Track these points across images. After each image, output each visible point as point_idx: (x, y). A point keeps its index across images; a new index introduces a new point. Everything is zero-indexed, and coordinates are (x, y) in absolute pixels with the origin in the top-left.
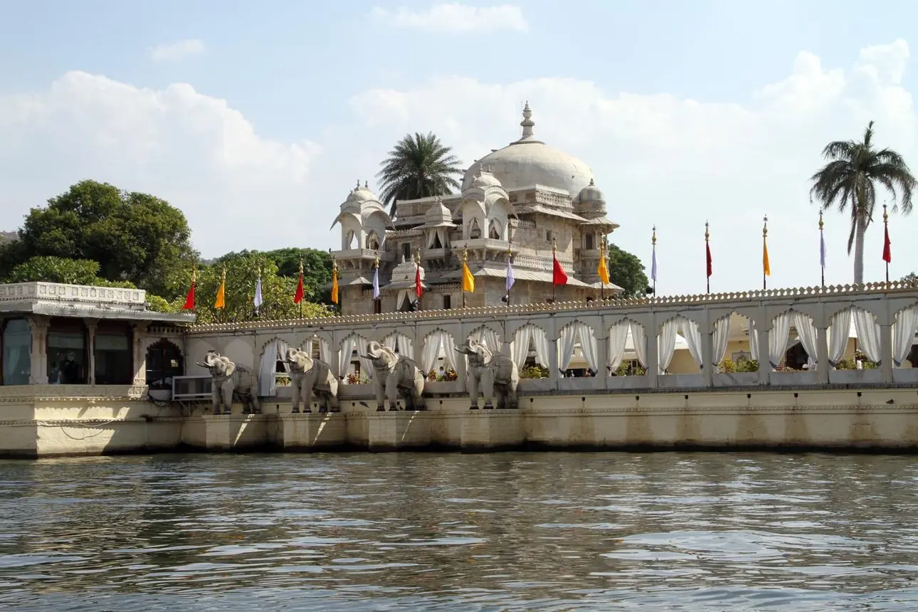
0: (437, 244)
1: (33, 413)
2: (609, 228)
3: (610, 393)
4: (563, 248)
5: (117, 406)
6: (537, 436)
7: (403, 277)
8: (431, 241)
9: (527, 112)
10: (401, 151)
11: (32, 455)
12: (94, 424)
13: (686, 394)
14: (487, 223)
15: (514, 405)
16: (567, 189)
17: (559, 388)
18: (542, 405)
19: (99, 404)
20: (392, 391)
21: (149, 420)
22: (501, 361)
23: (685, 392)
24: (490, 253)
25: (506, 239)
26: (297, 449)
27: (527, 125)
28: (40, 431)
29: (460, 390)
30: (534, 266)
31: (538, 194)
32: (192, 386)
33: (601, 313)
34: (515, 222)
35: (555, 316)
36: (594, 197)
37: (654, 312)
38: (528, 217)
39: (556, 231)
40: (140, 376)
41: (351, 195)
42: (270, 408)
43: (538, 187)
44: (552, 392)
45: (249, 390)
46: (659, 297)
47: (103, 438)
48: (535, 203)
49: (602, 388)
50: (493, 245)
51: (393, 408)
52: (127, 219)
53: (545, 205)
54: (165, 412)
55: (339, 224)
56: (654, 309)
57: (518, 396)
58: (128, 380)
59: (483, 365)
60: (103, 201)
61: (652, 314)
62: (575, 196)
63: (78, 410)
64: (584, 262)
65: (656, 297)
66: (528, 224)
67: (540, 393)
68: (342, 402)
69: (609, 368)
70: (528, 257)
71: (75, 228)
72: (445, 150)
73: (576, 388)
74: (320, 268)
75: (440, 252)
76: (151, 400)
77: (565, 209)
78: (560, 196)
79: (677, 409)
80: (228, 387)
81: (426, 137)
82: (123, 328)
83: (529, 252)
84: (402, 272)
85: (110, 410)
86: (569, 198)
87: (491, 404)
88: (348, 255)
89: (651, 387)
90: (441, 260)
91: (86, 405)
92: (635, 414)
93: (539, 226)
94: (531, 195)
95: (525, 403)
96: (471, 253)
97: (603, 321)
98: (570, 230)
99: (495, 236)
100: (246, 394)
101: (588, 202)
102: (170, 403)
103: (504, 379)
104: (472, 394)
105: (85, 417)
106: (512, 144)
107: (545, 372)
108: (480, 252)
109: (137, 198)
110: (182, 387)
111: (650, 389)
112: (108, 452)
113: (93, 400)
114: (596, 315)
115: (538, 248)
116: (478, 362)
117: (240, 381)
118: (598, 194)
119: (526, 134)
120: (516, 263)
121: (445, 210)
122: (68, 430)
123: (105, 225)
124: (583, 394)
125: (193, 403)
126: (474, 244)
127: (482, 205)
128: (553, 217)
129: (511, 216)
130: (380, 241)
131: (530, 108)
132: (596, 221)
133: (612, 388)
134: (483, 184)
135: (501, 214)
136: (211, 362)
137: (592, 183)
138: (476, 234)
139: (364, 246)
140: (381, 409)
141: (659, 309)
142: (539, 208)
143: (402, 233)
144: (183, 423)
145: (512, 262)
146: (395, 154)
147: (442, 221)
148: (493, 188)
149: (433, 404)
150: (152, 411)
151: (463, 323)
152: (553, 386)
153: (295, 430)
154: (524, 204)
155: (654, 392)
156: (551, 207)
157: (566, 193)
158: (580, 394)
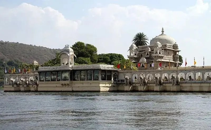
0: (148, 55)
1: (99, 85)
2: (178, 51)
4: (171, 55)
5: (110, 84)
6: (183, 90)
7: (142, 61)
8: (147, 54)
9: (163, 29)
10: (137, 36)
11: (99, 91)
12: (107, 87)
14: (159, 51)
15: (179, 85)
16: (172, 44)
18: (184, 85)
19: (108, 84)
20: (158, 82)
21: (114, 86)
22: (177, 78)
23: (209, 83)
24: (159, 56)
25: (162, 54)
26: (141, 91)
27: (163, 31)
28: (101, 88)
29: (169, 82)
30: (166, 59)
31: (167, 45)
32: (120, 81)
33: (194, 70)
34: (163, 51)
35: (186, 71)
36: (176, 45)
37: (204, 70)
38: (165, 50)
39: (170, 52)
40: (112, 79)
41: (131, 45)
42: (134, 85)
43: (167, 44)
44: (186, 83)
47: (108, 89)
48: (166, 47)
49: (194, 82)
50: (160, 55)
51: (158, 85)
52: (87, 49)
53: (168, 47)
54: (116, 85)
55: (129, 51)
58: (111, 80)
59: (175, 79)
60: (82, 45)
62: (173, 45)
63: (105, 85)
64: (174, 58)
66: (165, 51)
67: (184, 83)
68: (148, 84)
69: (196, 79)
70: (165, 57)
71: (78, 51)
72: (145, 36)
74: (118, 57)
75: (148, 56)
76: (114, 83)
77: (171, 48)
78: (171, 46)
79: (208, 86)
80: (128, 81)
81: (142, 33)
82: (110, 71)
83: (165, 56)
84: (142, 60)
85: (109, 85)
86: (172, 46)
87: (176, 85)
88: (131, 57)
90: (149, 58)
91: (106, 84)
92: (200, 87)
93: (167, 51)
94: (166, 45)
95: (181, 84)
96: (156, 56)
97: (195, 72)
98: (172, 52)
99: (160, 53)
101: (175, 46)
102: (116, 83)
105: (106, 86)
106: (160, 35)
107: (184, 80)
108: (157, 56)
109: (88, 45)
110: (119, 81)
111: (203, 83)
112: (108, 91)
113: (107, 83)
115: (167, 55)
117: (130, 80)
118: (177, 45)
119: (163, 33)
120: (163, 58)
121: (149, 48)
122: (104, 88)
123: (83, 50)
124: (191, 83)
125: (120, 84)
126: (156, 55)
127: (158, 48)
128: (169, 50)
129: (162, 50)
130: (137, 53)
131: (163, 28)
132: (177, 50)
133: (196, 82)
134: (158, 44)
135: (161, 49)
136: (126, 77)
137: (176, 43)
138: (156, 53)
139: (134, 55)
140: (156, 85)
142: (167, 48)
143: (140, 52)
144: (118, 87)
145: (162, 58)
146: (135, 36)
147: (149, 50)
148: (160, 45)
149: (164, 85)
150: (114, 85)
151: (169, 71)
152: (186, 82)
153: (141, 88)
154: (164, 47)
156: (169, 48)
157: (171, 45)
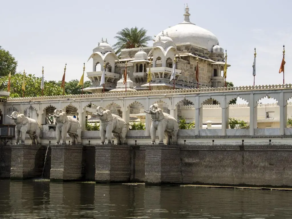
3: (228, 138)
13: (270, 139)
17: (200, 135)
20: (109, 134)
23: (269, 138)
31: (191, 47)
33: (224, 94)
35: (199, 95)
37: (254, 94)
44: (196, 137)
45: (35, 133)
46: (256, 86)
49: (224, 135)
56: (254, 92)
57: (177, 139)
59: (159, 120)
61: (253, 95)
64: (212, 83)
65: (255, 86)
68: (83, 140)
70: (185, 78)
73: (209, 135)
87: (163, 142)
89: (251, 135)
92: (241, 150)
94: (187, 48)
95: (181, 142)
97: (225, 99)
100: (33, 134)
103: (170, 129)
104: (152, 137)
111: (250, 136)
114: (222, 95)
116: (156, 119)
117: (30, 127)
124: (213, 138)
132: (219, 63)
133: (229, 135)
141: (257, 92)
142: (191, 54)
149: (133, 142)
151: (149, 98)
152: (197, 134)
154: (184, 52)
155: (252, 138)
157: (205, 48)
158: (211, 138)
